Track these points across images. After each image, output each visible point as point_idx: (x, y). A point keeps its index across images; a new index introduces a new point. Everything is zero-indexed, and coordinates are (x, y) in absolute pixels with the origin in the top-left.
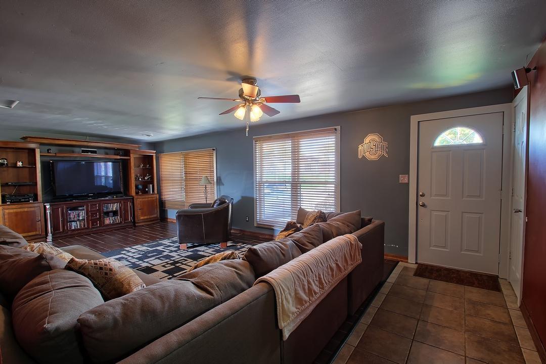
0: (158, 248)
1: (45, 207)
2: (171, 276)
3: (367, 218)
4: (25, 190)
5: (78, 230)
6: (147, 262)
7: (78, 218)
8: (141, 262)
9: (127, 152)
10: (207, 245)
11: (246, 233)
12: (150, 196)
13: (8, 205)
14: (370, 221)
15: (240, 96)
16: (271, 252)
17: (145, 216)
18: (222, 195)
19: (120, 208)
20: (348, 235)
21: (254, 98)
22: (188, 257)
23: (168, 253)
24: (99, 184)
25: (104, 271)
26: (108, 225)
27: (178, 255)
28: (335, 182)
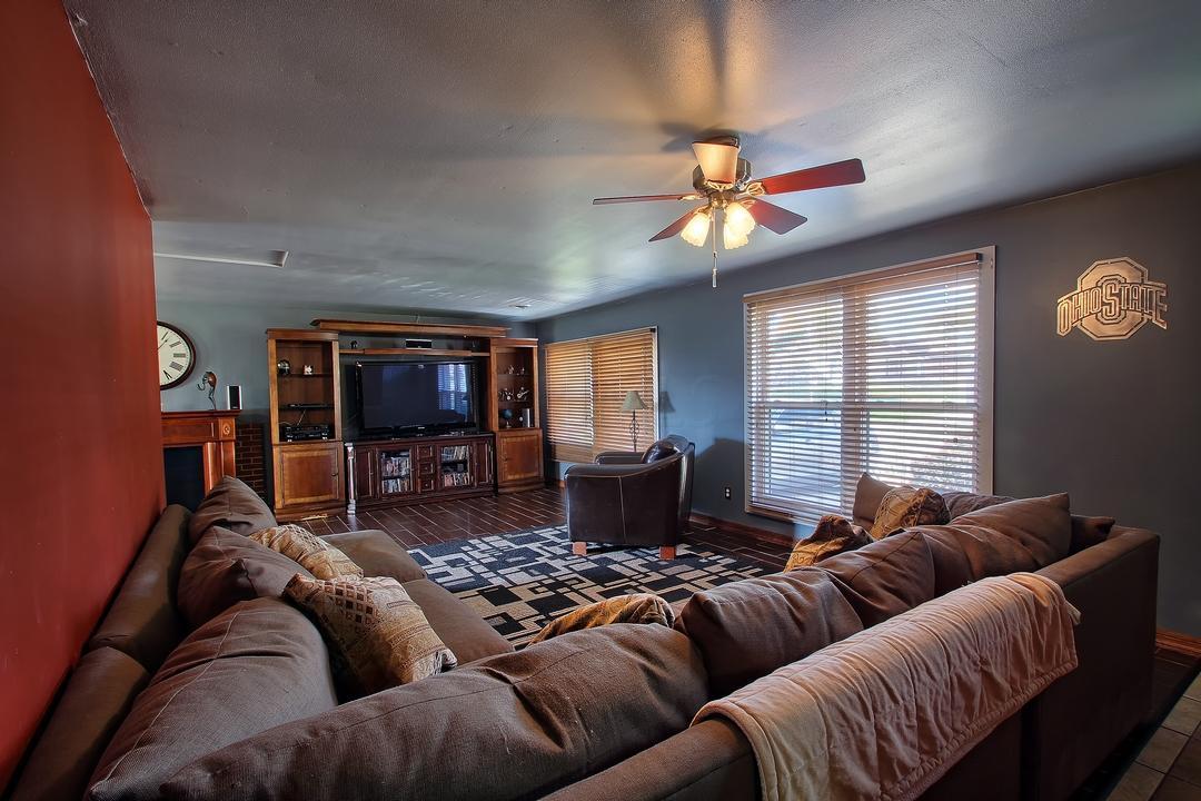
0: (530, 546)
1: (346, 448)
2: (543, 617)
3: (1093, 519)
4: (317, 417)
5: (399, 495)
6: (503, 576)
7: (399, 471)
8: (492, 574)
9: (484, 344)
10: (630, 549)
11: (726, 528)
12: (525, 433)
13: (290, 444)
14: (1103, 531)
15: (695, 185)
16: (759, 613)
17: (516, 473)
18: (671, 433)
19: (471, 455)
20: (1025, 577)
21: (732, 186)
22: (585, 573)
23: (546, 560)
24: (445, 407)
25: (354, 612)
26: (449, 488)
27: (566, 567)
28: (975, 404)
